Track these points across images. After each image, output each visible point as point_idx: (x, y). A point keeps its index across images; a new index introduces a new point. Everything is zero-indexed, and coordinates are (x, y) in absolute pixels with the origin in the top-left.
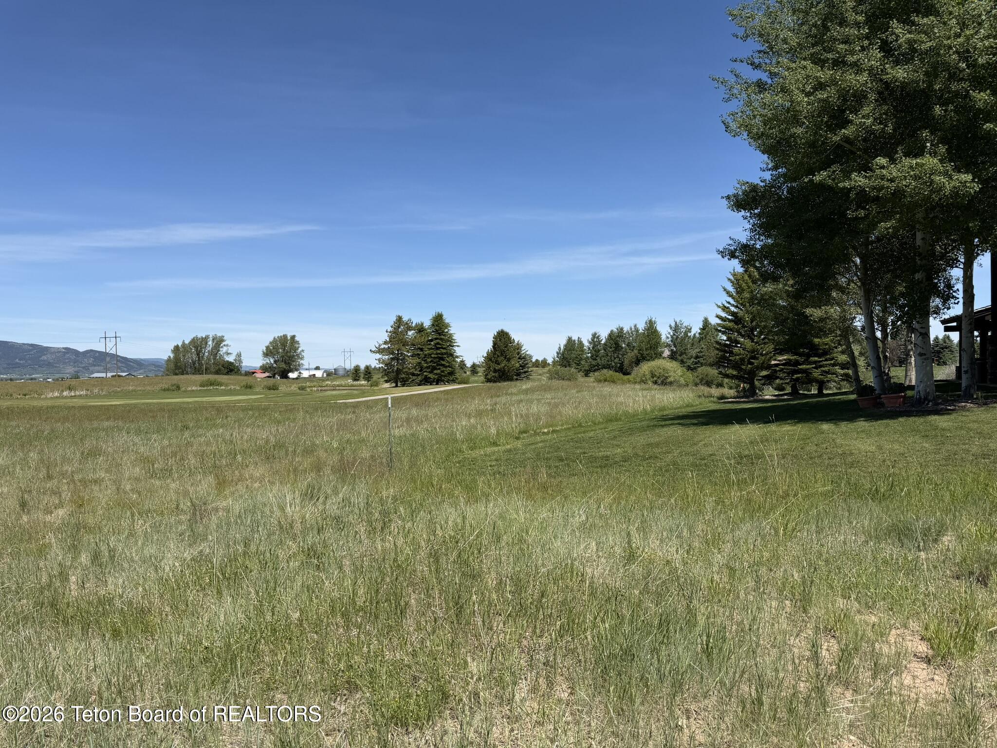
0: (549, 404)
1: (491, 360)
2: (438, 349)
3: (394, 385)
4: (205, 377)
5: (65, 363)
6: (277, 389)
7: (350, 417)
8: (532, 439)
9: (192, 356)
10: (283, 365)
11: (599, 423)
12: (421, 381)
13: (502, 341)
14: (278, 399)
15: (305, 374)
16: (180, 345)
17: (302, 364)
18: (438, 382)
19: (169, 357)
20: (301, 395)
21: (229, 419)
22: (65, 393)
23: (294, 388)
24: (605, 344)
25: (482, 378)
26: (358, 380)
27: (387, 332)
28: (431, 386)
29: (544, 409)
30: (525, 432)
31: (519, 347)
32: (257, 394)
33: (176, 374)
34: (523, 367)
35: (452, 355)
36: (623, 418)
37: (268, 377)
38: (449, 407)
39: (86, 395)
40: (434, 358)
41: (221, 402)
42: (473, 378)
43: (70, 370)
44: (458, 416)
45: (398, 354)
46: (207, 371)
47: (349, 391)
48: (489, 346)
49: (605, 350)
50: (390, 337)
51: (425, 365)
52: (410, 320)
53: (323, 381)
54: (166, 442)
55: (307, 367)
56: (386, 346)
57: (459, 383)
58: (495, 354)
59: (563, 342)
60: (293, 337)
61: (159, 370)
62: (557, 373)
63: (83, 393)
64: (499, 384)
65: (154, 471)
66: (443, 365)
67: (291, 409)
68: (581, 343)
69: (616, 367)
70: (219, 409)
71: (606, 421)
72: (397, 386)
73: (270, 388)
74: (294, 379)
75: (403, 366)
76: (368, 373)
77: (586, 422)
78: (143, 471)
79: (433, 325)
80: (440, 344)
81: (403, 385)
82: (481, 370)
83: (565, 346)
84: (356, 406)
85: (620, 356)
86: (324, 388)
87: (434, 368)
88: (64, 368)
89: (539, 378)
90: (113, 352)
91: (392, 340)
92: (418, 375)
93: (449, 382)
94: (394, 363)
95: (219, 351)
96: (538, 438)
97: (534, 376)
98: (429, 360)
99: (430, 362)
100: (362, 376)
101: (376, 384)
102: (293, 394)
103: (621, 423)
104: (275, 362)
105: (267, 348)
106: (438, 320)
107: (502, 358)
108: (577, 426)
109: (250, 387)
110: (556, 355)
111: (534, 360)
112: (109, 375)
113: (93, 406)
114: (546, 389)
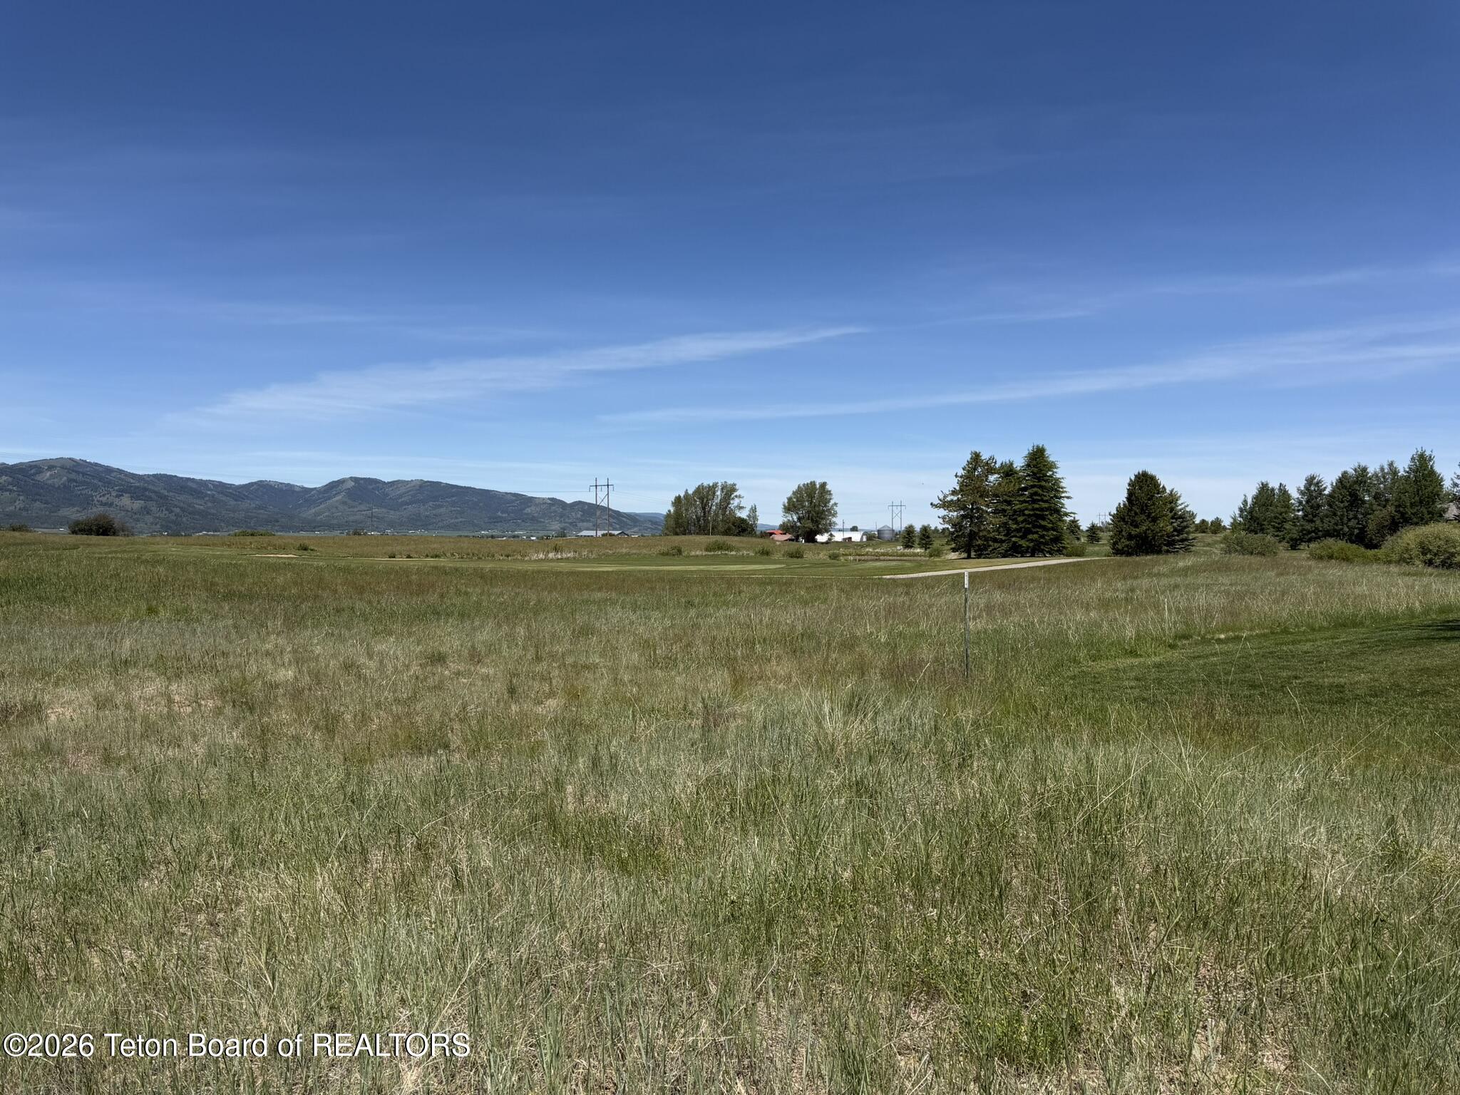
0: (1228, 593)
1: (1123, 519)
2: (1034, 501)
3: (964, 555)
4: (712, 539)
5: (550, 517)
6: (801, 557)
7: (901, 599)
8: (1199, 649)
9: (694, 512)
10: (809, 525)
11: (1321, 629)
12: (1006, 551)
13: (1144, 489)
14: (803, 570)
15: (838, 537)
16: (682, 496)
17: (834, 523)
18: (1034, 552)
19: (669, 511)
20: (834, 566)
21: (743, 595)
22: (551, 555)
23: (823, 556)
24: (1330, 495)
25: (1108, 548)
26: (911, 547)
27: (956, 476)
28: (1023, 559)
29: (1219, 601)
30: (1185, 637)
31: (1173, 499)
32: (775, 562)
33: (677, 534)
34: (1179, 531)
35: (1057, 511)
36: (1368, 622)
37: (790, 540)
38: (1054, 591)
39: (574, 558)
40: (1029, 515)
41: (733, 572)
42: (1090, 549)
43: (556, 526)
44: (1070, 608)
45: (972, 509)
46: (714, 531)
47: (899, 563)
48: (1121, 497)
49: (1330, 506)
50: (961, 485)
51: (1014, 526)
52: (992, 458)
53: (862, 547)
54: (668, 623)
55: (841, 527)
56: (955, 498)
57: (1069, 555)
58: (1130, 510)
59: (1251, 492)
60: (823, 485)
61: (656, 529)
62: (1240, 543)
63: (571, 555)
64: (1138, 559)
65: (655, 659)
66: (1044, 528)
67: (820, 586)
68: (1284, 492)
69: (1352, 534)
70: (730, 582)
71: (1335, 626)
72: (969, 557)
73: (792, 556)
74: (822, 543)
75: (979, 527)
76: (926, 536)
77: (1297, 626)
78: (643, 659)
79: (1028, 465)
80: (1039, 495)
81: (979, 557)
82: (1105, 537)
83: (1256, 498)
84: (909, 584)
85: (1360, 516)
86: (863, 558)
87: (1028, 531)
88: (549, 523)
89: (1208, 551)
90: (604, 504)
91: (964, 488)
92: (1002, 541)
93: (1052, 553)
94: (966, 523)
95: (729, 503)
96: (1208, 649)
97: (1198, 547)
98: (1020, 519)
99: (1022, 522)
100: (917, 540)
101: (938, 553)
102: (823, 564)
103: (1363, 630)
104: (799, 519)
105: (790, 499)
106: (1038, 459)
107: (1143, 517)
108: (1280, 631)
109: (767, 553)
110: (1237, 512)
111: (1197, 521)
112: (600, 533)
113: (583, 572)
114: (1224, 568)
